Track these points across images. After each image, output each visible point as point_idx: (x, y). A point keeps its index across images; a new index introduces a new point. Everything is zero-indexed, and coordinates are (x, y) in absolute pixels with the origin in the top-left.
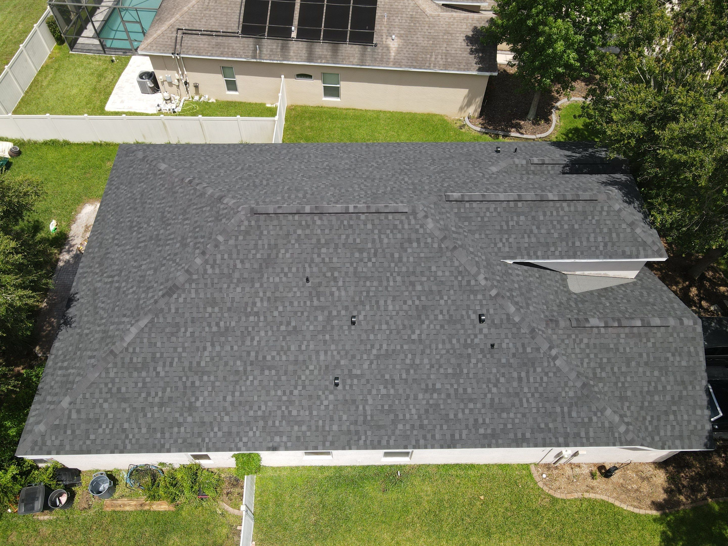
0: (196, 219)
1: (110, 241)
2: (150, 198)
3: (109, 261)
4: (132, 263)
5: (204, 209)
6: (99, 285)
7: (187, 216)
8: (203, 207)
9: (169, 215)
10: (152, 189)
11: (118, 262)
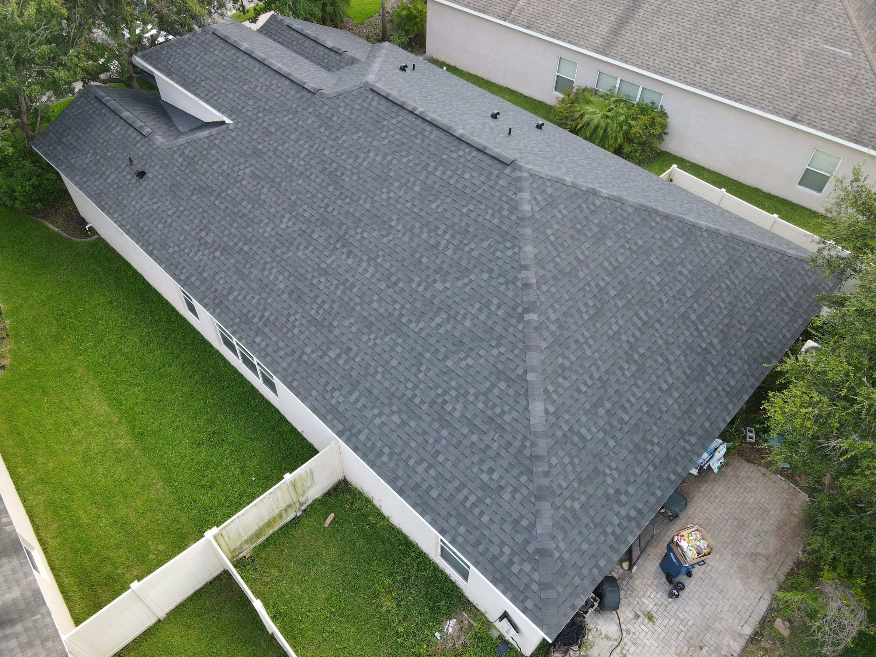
0: (570, 241)
1: (676, 394)
2: (591, 377)
3: (690, 359)
4: (666, 306)
5: (552, 238)
6: (716, 341)
7: (575, 264)
8: (552, 243)
9: (591, 303)
10: (579, 390)
11: (682, 339)
